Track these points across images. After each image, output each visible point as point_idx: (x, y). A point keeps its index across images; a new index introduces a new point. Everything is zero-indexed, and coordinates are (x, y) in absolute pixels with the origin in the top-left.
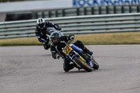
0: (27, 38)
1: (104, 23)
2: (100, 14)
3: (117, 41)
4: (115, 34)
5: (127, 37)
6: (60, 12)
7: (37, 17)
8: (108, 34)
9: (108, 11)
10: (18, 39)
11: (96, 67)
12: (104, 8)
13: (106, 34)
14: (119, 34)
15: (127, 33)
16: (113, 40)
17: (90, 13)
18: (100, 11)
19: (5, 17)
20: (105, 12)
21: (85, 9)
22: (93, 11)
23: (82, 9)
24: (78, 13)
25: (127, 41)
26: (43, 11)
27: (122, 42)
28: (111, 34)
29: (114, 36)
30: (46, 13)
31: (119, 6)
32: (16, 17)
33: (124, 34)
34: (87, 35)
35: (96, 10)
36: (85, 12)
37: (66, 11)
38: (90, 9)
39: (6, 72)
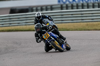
0: (25, 26)
1: (80, 15)
2: (77, 8)
3: (90, 28)
4: (88, 23)
5: (97, 25)
6: (49, 7)
7: (32, 11)
8: (83, 23)
9: (83, 6)
10: (19, 27)
11: (68, 49)
12: (80, 4)
13: (82, 23)
14: (91, 23)
15: (97, 23)
16: (87, 28)
17: (70, 8)
18: (77, 7)
19: (9, 11)
20: (81, 7)
21: (67, 5)
22: (72, 7)
23: (65, 6)
24: (62, 8)
25: (97, 28)
26: (37, 7)
27: (93, 28)
28: (85, 23)
29: (88, 25)
30: (39, 8)
31: (91, 3)
32: (17, 11)
33: (94, 23)
34: (68, 24)
35: (74, 6)
36: (67, 8)
37: (53, 7)
38: (70, 5)
39: (10, 50)
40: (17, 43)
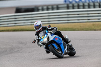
3: (96, 28)
4: (95, 23)
6: (55, 7)
7: (38, 10)
13: (88, 23)
16: (93, 27)
19: (14, 10)
20: (87, 7)
22: (79, 7)
23: (71, 5)
24: (68, 8)
26: (43, 6)
28: (92, 23)
29: (94, 25)
31: (97, 2)
32: (23, 10)
37: (60, 6)
38: (76, 5)
40: (22, 43)
